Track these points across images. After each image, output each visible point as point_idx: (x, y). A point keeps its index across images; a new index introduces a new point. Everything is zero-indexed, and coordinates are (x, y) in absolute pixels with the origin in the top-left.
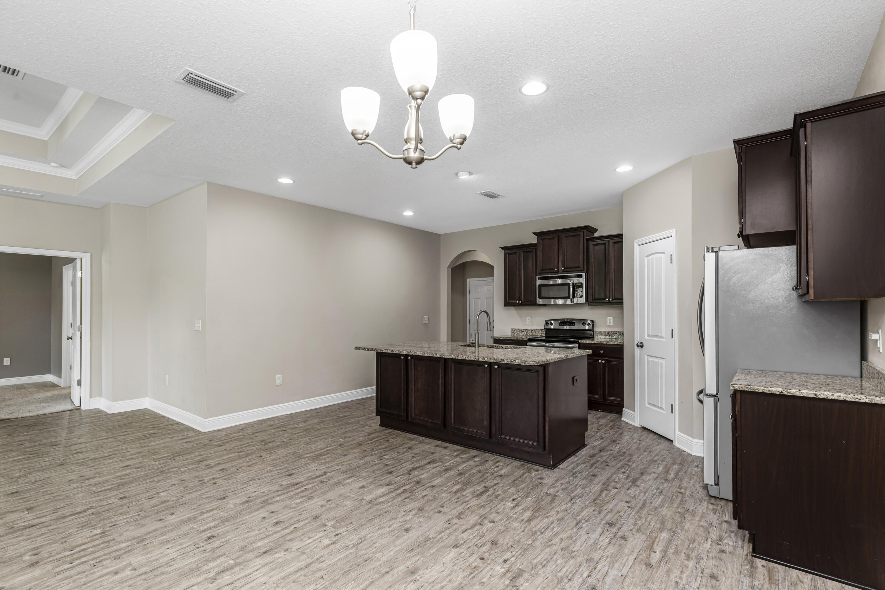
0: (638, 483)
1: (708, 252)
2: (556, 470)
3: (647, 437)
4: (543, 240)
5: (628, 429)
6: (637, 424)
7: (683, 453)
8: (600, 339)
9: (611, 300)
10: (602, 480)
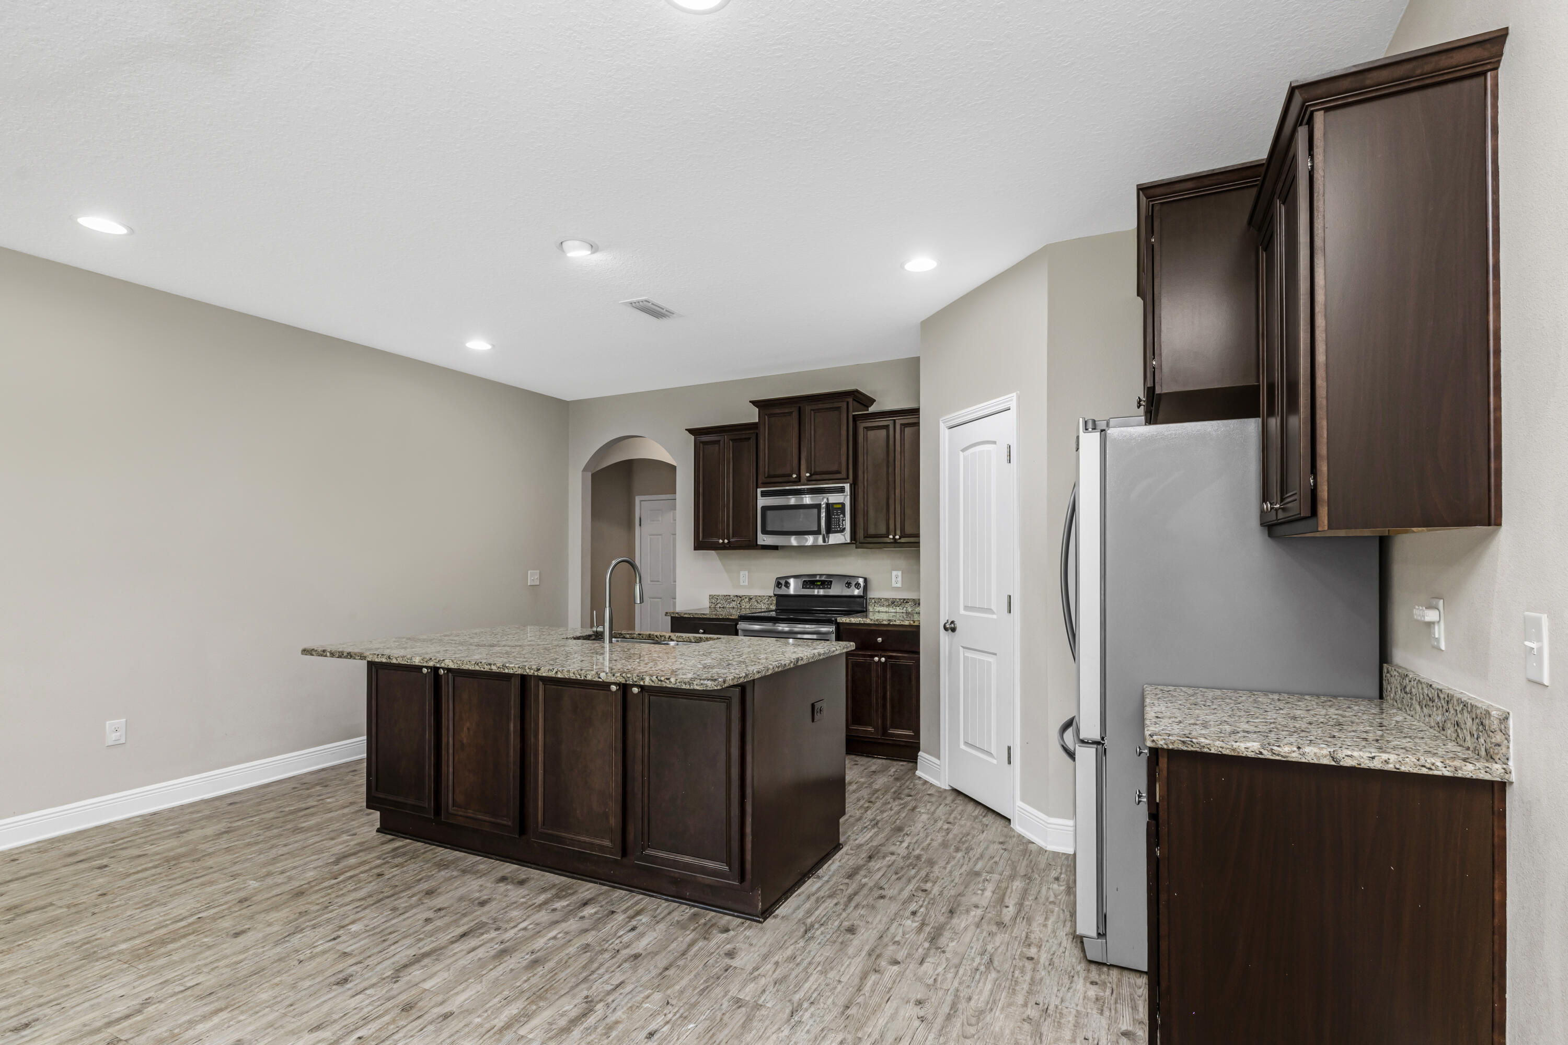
0: (943, 941)
1: (1086, 429)
2: (770, 921)
3: (962, 813)
4: (770, 416)
5: (927, 798)
6: (943, 784)
7: (1030, 845)
8: (879, 615)
9: (897, 537)
10: (868, 940)
